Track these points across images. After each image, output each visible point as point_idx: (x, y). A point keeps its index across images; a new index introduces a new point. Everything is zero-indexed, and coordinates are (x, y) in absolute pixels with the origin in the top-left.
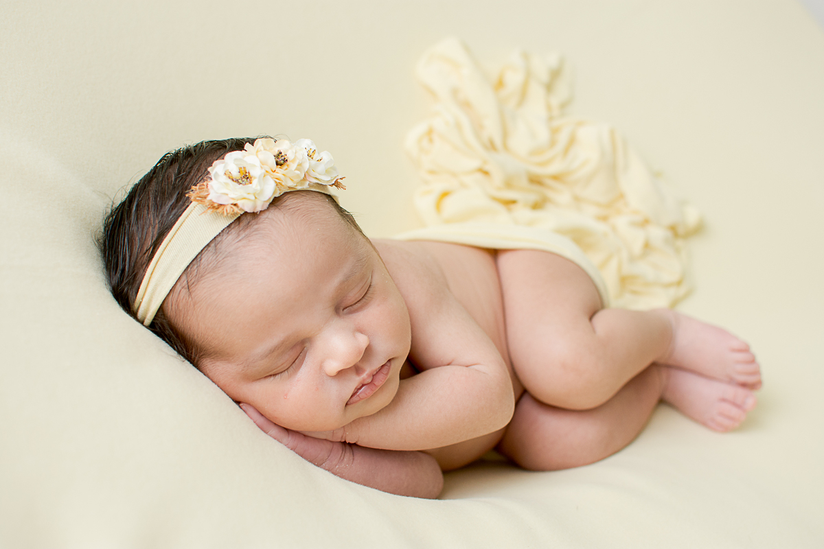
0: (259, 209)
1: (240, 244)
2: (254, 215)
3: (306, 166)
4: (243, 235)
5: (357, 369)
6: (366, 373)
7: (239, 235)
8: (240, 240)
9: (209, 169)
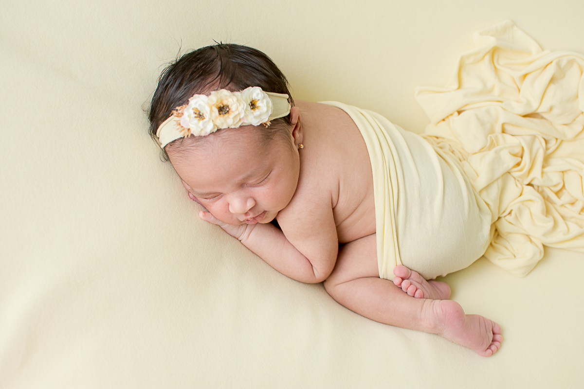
0: (203, 134)
1: (192, 148)
2: (200, 137)
3: (242, 115)
4: (195, 144)
5: (246, 214)
6: (250, 216)
7: (193, 143)
8: (192, 146)
9: (189, 100)
